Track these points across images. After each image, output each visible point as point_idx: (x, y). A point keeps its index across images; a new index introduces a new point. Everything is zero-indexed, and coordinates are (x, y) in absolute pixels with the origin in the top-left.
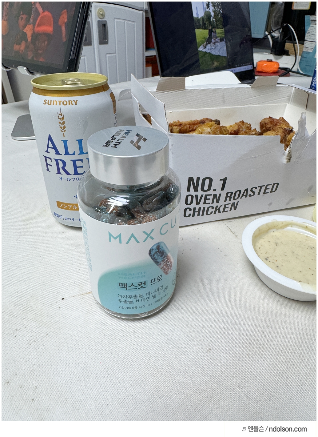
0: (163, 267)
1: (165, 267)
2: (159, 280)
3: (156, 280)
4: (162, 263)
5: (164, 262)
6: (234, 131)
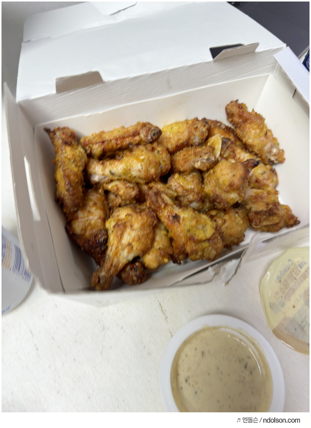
6: (181, 141)
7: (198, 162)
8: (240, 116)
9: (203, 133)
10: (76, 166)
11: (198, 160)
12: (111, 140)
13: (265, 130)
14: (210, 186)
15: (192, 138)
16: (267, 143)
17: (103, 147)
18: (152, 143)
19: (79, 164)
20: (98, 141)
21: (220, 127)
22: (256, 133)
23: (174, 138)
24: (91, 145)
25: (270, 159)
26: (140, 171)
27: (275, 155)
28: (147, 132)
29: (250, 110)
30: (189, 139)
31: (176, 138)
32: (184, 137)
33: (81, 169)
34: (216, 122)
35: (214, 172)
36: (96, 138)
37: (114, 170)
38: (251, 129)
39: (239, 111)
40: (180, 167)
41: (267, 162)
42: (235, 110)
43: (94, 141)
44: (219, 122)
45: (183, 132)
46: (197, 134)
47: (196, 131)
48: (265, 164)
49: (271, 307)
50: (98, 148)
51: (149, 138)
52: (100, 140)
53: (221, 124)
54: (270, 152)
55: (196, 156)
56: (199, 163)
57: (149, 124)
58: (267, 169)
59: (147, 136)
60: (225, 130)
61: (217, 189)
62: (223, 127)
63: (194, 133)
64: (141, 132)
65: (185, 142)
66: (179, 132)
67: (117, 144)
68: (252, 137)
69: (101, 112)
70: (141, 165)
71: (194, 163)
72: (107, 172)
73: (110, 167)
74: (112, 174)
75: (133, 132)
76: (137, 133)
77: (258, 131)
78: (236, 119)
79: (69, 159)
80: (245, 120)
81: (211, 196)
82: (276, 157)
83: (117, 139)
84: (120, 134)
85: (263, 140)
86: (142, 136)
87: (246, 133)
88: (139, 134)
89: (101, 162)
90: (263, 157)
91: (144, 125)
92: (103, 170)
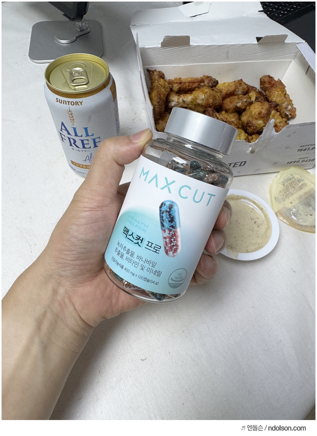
0: (165, 238)
1: (168, 240)
2: (155, 251)
3: (153, 246)
4: (167, 232)
5: (169, 234)
6: (230, 91)
7: (239, 102)
8: (270, 83)
9: (244, 89)
10: (165, 90)
11: (239, 101)
12: (186, 83)
13: (285, 93)
14: (246, 117)
15: (237, 90)
16: (285, 102)
17: (180, 86)
18: (211, 87)
19: (166, 90)
20: (178, 82)
21: (255, 90)
22: (279, 93)
23: (225, 89)
24: (173, 84)
25: (286, 114)
26: (203, 99)
27: (289, 110)
28: (210, 81)
29: (276, 79)
30: (234, 91)
31: (226, 90)
32: (232, 89)
33: (167, 93)
34: (253, 87)
35: (249, 108)
36: (177, 80)
37: (185, 99)
38: (276, 91)
39: (269, 80)
40: (227, 106)
41: (283, 116)
42: (267, 80)
43: (176, 81)
44: (255, 88)
45: (232, 86)
46: (241, 88)
47: (240, 86)
48: (282, 118)
49: (275, 199)
50: (176, 87)
51: (210, 84)
52: (180, 82)
53: (256, 88)
54: (286, 108)
55: (239, 99)
56: (240, 104)
57: (211, 77)
58: (283, 120)
59: (209, 83)
60: (258, 93)
61: (250, 118)
62: (258, 91)
63: (239, 87)
64: (205, 80)
65: (232, 91)
66: (229, 86)
67: (189, 86)
68: (276, 96)
69: (183, 66)
70: (205, 96)
71: (237, 103)
72: (181, 100)
73: (183, 97)
74: (184, 102)
75: (200, 80)
76: (203, 81)
77: (280, 92)
78: (266, 85)
79: (162, 86)
80: (272, 86)
81: (246, 123)
82: (290, 112)
83: (189, 83)
84: (192, 79)
85: (283, 98)
86: (206, 83)
87: (272, 94)
88: (204, 82)
89: (178, 94)
90: (281, 111)
91: (208, 77)
92: (178, 99)
